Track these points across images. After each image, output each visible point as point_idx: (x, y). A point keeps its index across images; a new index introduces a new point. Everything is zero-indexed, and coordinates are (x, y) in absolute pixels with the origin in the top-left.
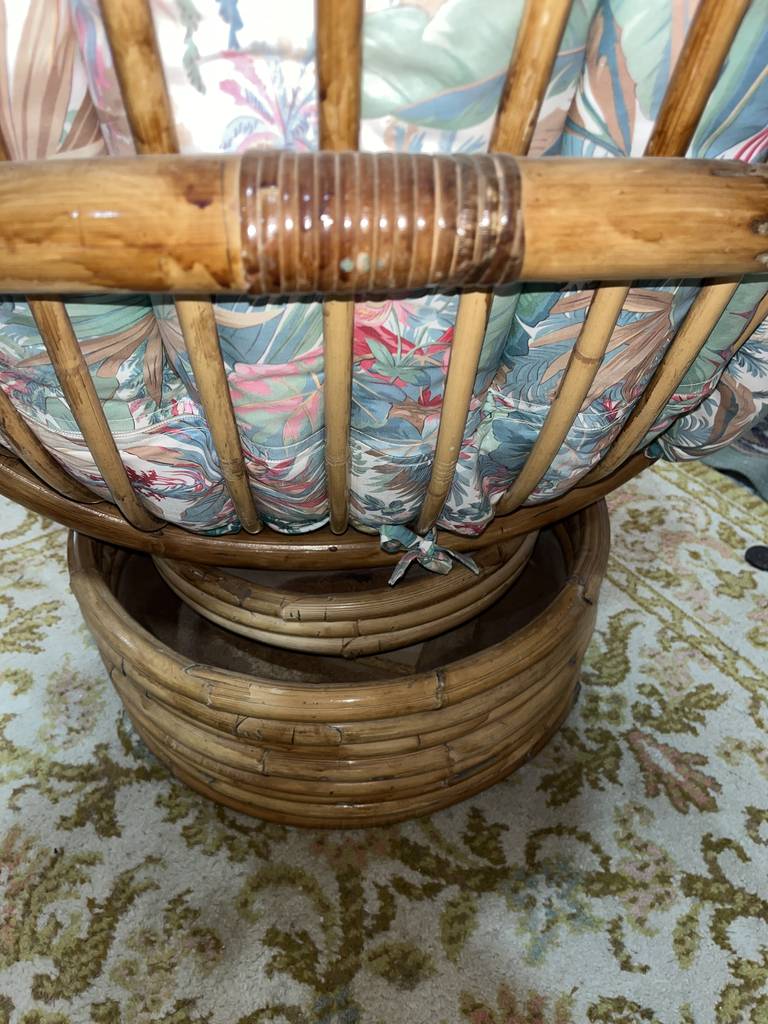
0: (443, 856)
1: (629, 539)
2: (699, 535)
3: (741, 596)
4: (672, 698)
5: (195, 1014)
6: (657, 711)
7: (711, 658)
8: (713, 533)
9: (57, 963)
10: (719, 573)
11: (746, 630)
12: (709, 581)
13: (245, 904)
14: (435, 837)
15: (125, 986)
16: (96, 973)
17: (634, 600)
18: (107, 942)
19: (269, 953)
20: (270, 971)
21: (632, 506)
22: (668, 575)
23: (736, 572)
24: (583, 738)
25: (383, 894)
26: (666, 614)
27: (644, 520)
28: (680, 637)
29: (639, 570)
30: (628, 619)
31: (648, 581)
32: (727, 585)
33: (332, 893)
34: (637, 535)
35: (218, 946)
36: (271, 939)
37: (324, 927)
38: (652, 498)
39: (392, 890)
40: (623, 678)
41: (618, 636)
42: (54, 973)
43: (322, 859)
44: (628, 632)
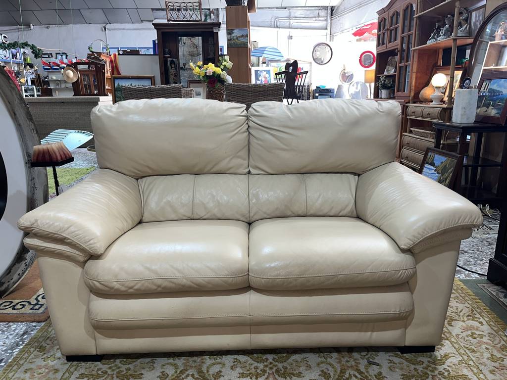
0: (368, 375)
1: (466, 338)
2: (493, 345)
3: (496, 362)
4: (452, 374)
5: (302, 375)
6: (446, 374)
7: (472, 371)
8: (499, 346)
9: (278, 357)
10: (492, 355)
11: (490, 369)
12: (487, 355)
13: (319, 364)
14: (367, 372)
15: (290, 366)
16: (285, 362)
17: (457, 351)
18: (289, 358)
19: (320, 373)
20: (320, 375)
21: (474, 331)
22: (473, 350)
23: (498, 357)
24: (419, 371)
25: (350, 375)
26: (466, 358)
27: (475, 336)
28: (466, 364)
29: (464, 346)
30: (453, 355)
31: (465, 349)
32: (493, 358)
33: (339, 371)
34: (470, 338)
35: (310, 367)
36: (322, 371)
37: (334, 375)
38: (483, 331)
39: (352, 375)
40: (441, 365)
41: (446, 356)
42: (277, 358)
43: (339, 365)
44: (450, 357)
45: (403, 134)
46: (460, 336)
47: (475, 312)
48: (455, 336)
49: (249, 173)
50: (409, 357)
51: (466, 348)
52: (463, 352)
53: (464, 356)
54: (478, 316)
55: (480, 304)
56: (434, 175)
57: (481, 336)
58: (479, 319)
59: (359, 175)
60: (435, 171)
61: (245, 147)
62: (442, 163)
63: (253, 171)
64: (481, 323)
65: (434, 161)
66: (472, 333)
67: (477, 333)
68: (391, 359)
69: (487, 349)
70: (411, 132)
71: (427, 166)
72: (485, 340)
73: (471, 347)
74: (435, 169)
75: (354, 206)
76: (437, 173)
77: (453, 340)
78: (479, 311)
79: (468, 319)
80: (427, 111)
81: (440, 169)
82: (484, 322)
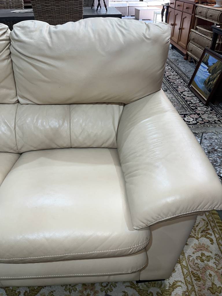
1: (196, 261)
2: (216, 270)
17: (185, 279)
21: (204, 252)
22: (199, 277)
23: (218, 286)
26: (190, 287)
27: (204, 258)
29: (192, 271)
30: (179, 284)
31: (192, 276)
32: (212, 288)
34: (199, 261)
38: (211, 252)
44: (176, 287)
45: (192, 30)
46: (191, 258)
47: (209, 227)
48: (187, 258)
49: (18, 102)
50: (143, 287)
51: (193, 274)
52: (189, 280)
53: (189, 285)
54: (210, 232)
55: (215, 216)
56: (206, 73)
57: (209, 258)
58: (211, 235)
59: (124, 105)
60: (208, 70)
61: (9, 75)
62: (214, 64)
63: (21, 100)
64: (211, 240)
65: (208, 61)
66: (203, 254)
67: (207, 254)
68: (126, 291)
69: (210, 275)
70: (196, 29)
71: (202, 64)
72: (211, 263)
73: (197, 272)
74: (208, 68)
75: (115, 139)
76: (209, 72)
77: (184, 263)
78: (213, 224)
79: (202, 236)
80: (210, 13)
81: (212, 68)
82: (214, 239)
